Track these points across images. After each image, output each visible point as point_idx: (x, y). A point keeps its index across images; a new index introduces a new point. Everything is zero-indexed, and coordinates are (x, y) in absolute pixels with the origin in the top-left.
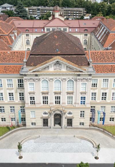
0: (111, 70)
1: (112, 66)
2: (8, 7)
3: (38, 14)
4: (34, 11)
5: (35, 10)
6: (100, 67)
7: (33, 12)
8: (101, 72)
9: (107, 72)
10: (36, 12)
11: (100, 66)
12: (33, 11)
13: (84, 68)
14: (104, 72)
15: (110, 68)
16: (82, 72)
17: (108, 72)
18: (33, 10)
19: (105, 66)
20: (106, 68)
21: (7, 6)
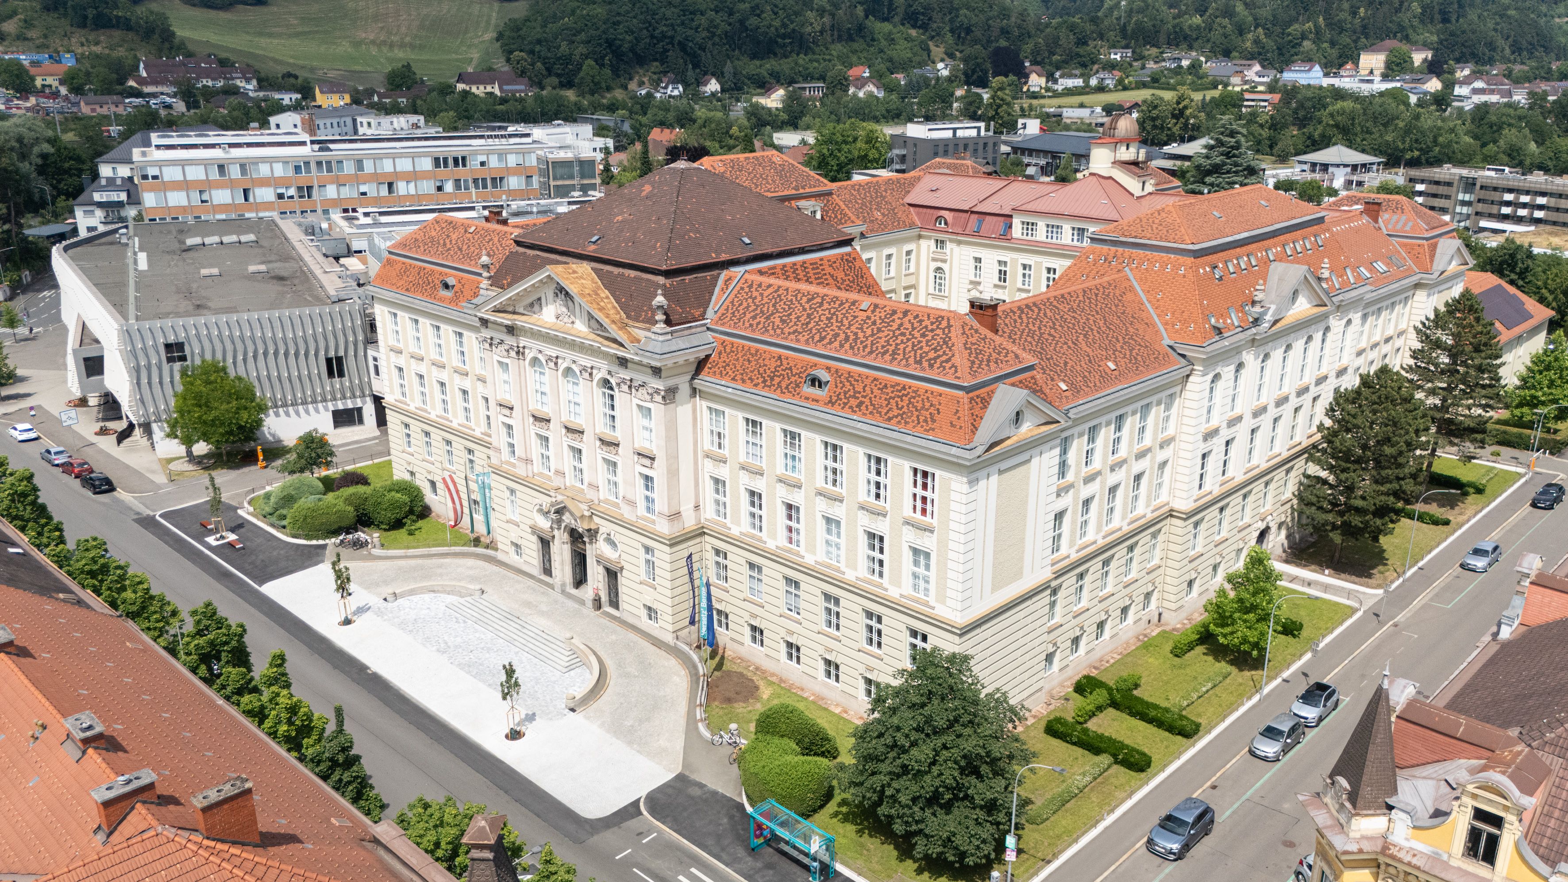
0: (772, 379)
1: (780, 358)
2: (1338, 166)
3: (1458, 209)
4: (1441, 190)
5: (1449, 184)
6: (739, 355)
7: (1435, 196)
8: (733, 379)
9: (756, 381)
10: (1448, 197)
11: (740, 348)
12: (1434, 189)
13: (636, 330)
14: (744, 381)
15: (773, 364)
16: (622, 345)
17: (756, 385)
18: (1437, 183)
19: (757, 351)
20: (757, 360)
21: (1337, 161)
